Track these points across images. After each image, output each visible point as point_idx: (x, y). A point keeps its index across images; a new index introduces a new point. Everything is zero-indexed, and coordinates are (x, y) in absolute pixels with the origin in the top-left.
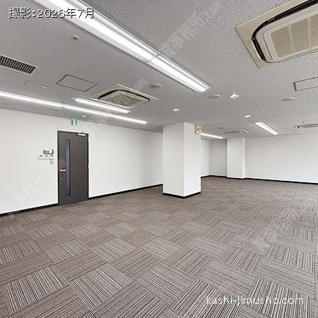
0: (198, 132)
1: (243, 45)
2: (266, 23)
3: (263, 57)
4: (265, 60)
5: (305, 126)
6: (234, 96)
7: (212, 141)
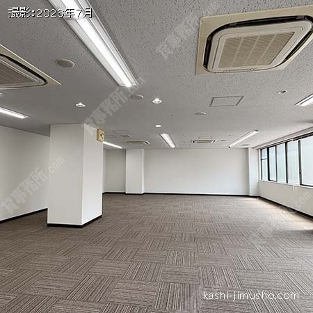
0: (100, 138)
1: (196, 42)
2: (228, 26)
3: (206, 64)
4: (206, 67)
5: (199, 142)
6: (157, 100)
7: (107, 150)
